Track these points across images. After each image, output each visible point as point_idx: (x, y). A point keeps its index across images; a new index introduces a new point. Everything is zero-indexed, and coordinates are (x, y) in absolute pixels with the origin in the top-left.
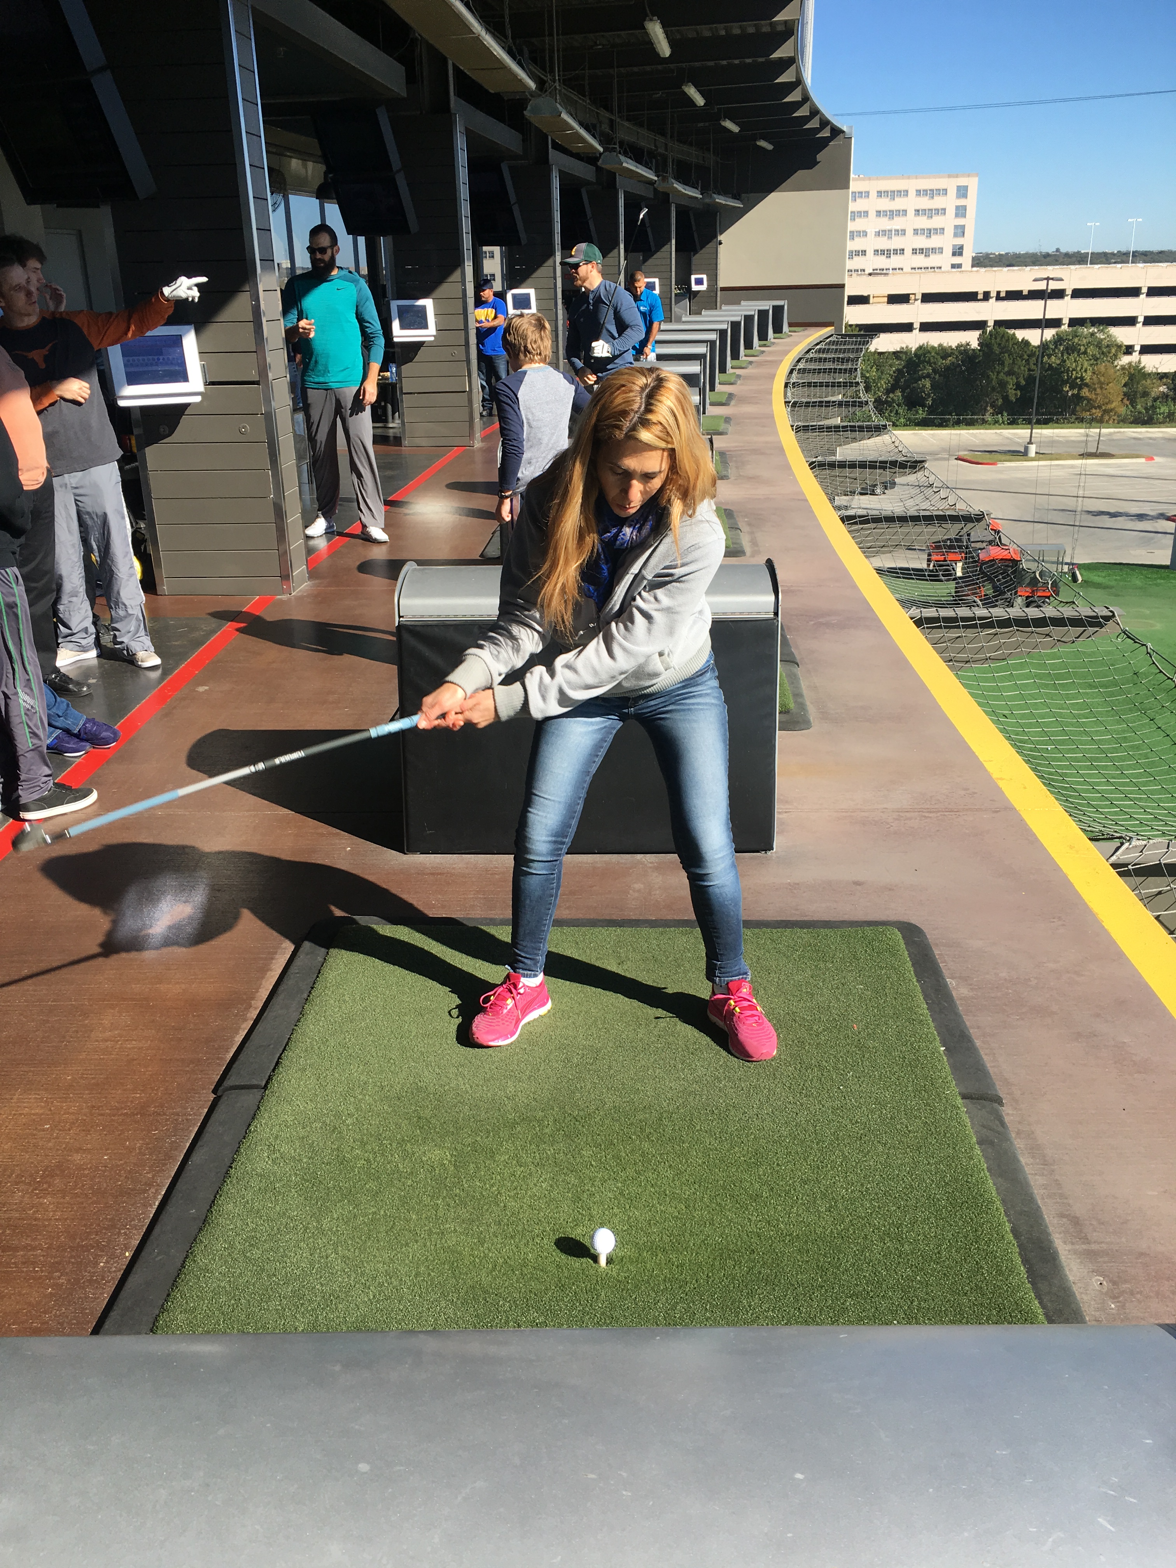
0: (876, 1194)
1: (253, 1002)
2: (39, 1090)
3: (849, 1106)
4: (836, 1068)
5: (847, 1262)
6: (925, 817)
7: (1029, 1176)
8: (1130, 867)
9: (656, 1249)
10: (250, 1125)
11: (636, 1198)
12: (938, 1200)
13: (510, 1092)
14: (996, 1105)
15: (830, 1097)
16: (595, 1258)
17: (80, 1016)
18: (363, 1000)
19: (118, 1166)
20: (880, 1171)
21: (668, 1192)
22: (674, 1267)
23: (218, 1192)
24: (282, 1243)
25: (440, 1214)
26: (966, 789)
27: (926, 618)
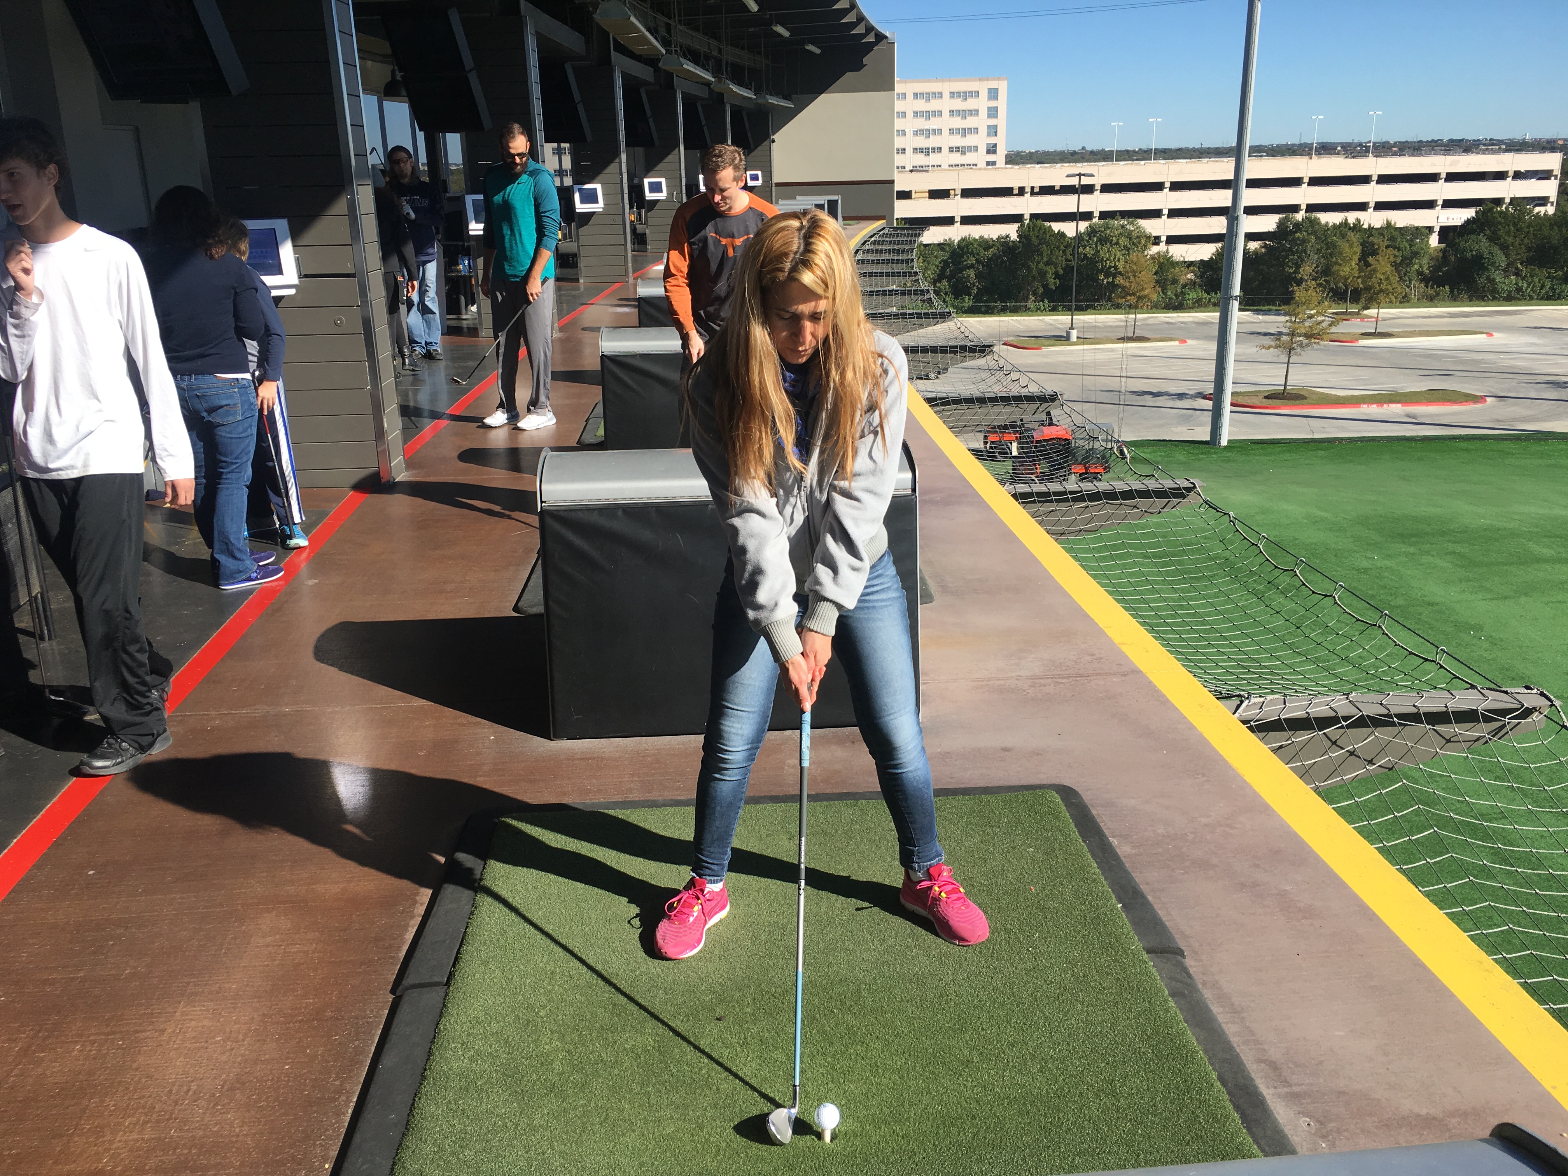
0: (1084, 1052)
2: (204, 1001)
3: (1041, 967)
4: (1021, 930)
5: (1068, 1120)
6: (1058, 682)
7: (1223, 1025)
8: (1252, 723)
9: (878, 1121)
10: (438, 1024)
11: (848, 1071)
12: (1144, 1053)
13: (702, 973)
14: (1179, 958)
15: (1021, 959)
16: (819, 1136)
17: (235, 922)
19: (301, 1075)
20: (1083, 1029)
21: (879, 1064)
22: (900, 1139)
23: (416, 1095)
25: (653, 1102)
26: (1092, 655)
27: (1020, 494)
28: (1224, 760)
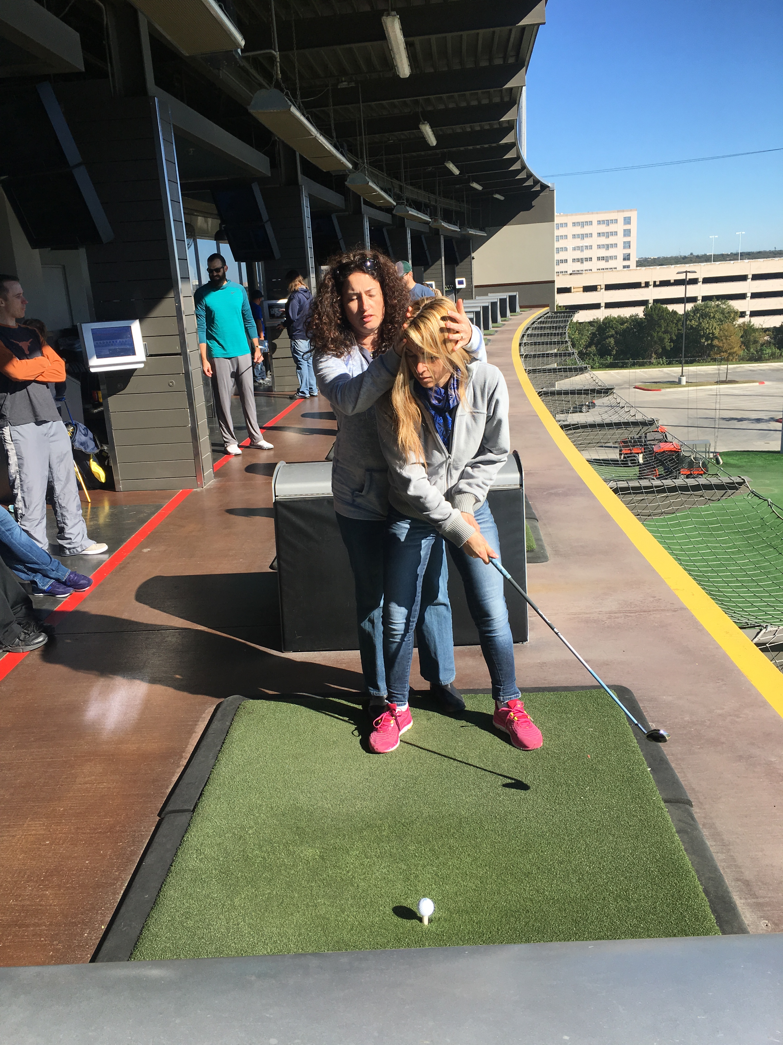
0: (610, 869)
1: (183, 754)
2: (42, 818)
3: (588, 810)
4: (577, 784)
5: (592, 916)
6: (627, 616)
7: (713, 854)
8: (767, 645)
9: (462, 912)
10: (184, 836)
11: (446, 877)
12: (652, 871)
13: (358, 808)
14: (687, 806)
15: (575, 805)
16: (421, 920)
17: (68, 767)
18: (258, 750)
19: (95, 868)
20: (612, 853)
21: (468, 873)
22: (475, 924)
23: (163, 883)
24: (208, 916)
25: (314, 893)
26: (655, 597)
27: (620, 488)
28: (739, 670)
